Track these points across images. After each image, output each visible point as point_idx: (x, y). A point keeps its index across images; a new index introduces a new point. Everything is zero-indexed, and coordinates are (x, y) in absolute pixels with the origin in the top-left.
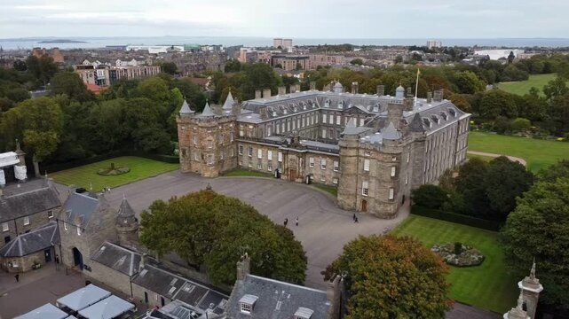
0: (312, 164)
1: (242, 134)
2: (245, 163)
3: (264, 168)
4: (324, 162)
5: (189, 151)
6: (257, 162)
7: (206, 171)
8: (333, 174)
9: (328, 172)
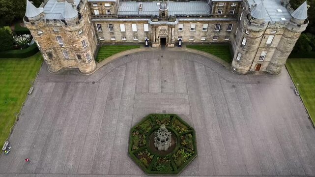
0: (181, 29)
1: (96, 12)
2: (107, 37)
3: (130, 38)
4: (193, 26)
5: (56, 52)
6: (121, 35)
7: (87, 67)
8: (202, 34)
9: (197, 33)
